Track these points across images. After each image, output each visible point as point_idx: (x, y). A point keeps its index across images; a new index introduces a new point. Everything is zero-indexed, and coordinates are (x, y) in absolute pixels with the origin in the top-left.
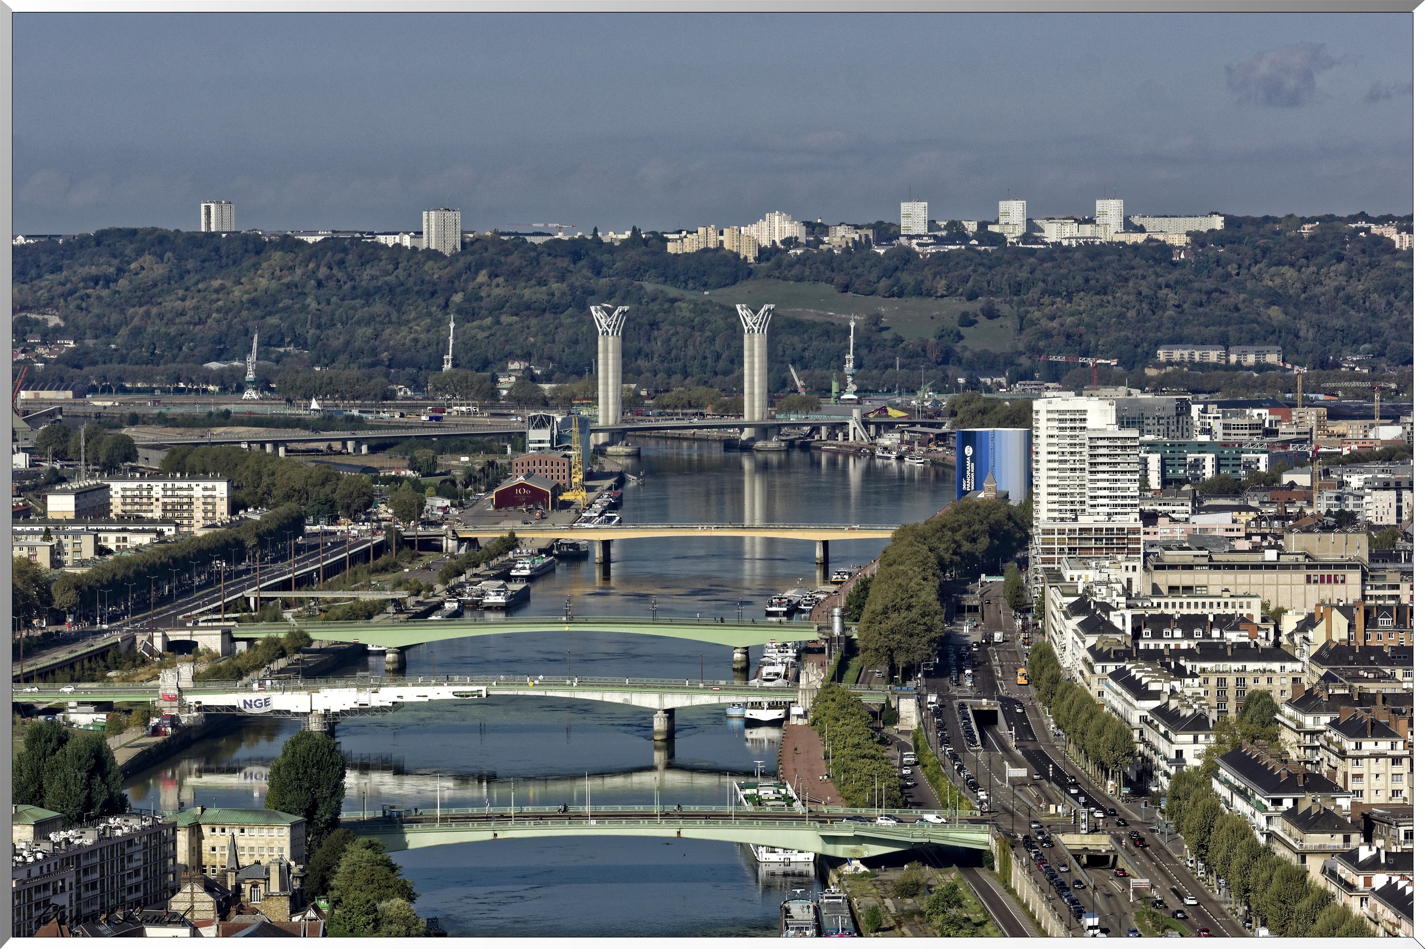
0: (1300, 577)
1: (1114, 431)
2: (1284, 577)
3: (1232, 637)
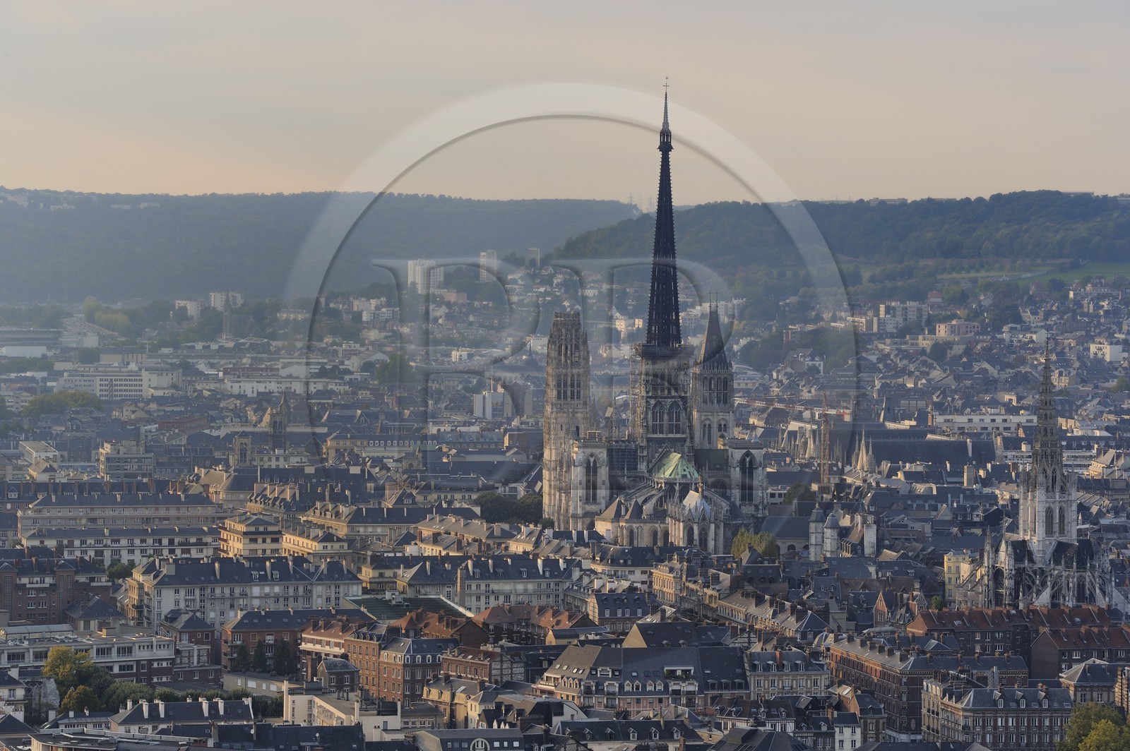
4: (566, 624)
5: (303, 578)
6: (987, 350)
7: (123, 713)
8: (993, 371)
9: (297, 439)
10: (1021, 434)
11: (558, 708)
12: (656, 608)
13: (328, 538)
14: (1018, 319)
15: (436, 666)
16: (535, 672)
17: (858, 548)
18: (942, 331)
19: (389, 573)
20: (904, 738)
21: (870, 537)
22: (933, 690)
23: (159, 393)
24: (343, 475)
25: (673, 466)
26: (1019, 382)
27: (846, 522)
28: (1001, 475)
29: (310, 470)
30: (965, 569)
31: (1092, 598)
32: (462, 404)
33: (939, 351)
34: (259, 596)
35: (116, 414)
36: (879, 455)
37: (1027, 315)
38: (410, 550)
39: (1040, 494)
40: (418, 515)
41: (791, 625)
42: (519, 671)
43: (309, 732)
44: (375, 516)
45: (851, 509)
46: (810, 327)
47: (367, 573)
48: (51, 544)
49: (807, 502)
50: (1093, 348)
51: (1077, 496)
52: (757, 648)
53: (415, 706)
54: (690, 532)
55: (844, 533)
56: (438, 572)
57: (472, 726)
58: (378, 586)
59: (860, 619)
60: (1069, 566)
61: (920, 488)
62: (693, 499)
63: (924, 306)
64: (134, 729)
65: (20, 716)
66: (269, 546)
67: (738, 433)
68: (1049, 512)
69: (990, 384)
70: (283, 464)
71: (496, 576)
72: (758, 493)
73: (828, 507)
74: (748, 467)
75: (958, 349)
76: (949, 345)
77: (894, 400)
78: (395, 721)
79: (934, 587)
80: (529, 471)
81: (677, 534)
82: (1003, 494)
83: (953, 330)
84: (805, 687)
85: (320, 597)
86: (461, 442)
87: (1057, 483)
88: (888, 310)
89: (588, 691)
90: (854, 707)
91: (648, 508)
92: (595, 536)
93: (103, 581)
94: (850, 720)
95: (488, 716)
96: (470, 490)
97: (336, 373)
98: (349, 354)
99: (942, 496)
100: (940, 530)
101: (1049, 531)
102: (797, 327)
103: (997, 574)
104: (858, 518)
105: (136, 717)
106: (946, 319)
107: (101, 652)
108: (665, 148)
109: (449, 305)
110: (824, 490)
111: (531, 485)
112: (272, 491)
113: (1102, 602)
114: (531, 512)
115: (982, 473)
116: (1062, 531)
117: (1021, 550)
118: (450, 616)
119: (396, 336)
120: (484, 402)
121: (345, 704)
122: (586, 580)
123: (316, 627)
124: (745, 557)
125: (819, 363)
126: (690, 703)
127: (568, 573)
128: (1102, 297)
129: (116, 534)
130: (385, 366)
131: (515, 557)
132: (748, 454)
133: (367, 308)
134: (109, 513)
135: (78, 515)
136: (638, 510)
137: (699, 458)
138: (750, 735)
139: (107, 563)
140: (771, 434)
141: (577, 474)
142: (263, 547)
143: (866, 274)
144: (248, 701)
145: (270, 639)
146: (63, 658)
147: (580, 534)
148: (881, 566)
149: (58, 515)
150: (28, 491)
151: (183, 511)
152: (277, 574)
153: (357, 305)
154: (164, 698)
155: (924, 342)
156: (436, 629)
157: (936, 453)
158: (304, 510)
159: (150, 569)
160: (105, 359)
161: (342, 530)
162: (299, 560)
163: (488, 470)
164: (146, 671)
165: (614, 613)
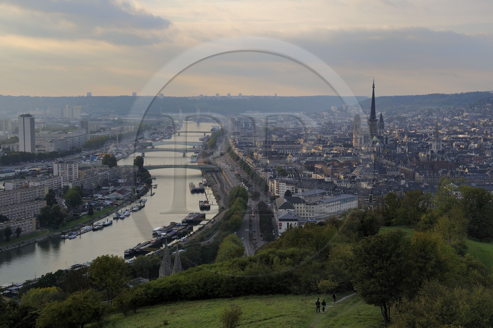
1: (238, 121)
4: (357, 164)
5: (315, 156)
6: (427, 119)
7: (288, 176)
8: (428, 123)
9: (314, 134)
10: (432, 133)
11: (356, 177)
12: (371, 161)
13: (319, 150)
14: (432, 114)
15: (336, 170)
16: (352, 171)
17: (405, 151)
18: (419, 116)
19: (328, 155)
20: (412, 182)
21: (407, 150)
22: (417, 174)
23: (292, 127)
24: (321, 140)
25: (375, 138)
26: (432, 125)
27: (403, 147)
28: (429, 140)
29: (316, 139)
30: (423, 155)
31: (444, 159)
32: (340, 129)
33: (419, 120)
34: (308, 159)
35: (286, 131)
36: (408, 137)
37: (433, 114)
38: (332, 152)
39: (436, 143)
40: (333, 146)
41: (394, 164)
42: (349, 171)
43: (316, 180)
44: (326, 146)
45: (404, 145)
46: (397, 116)
47: (325, 155)
48: (277, 150)
49: (396, 144)
50: (444, 119)
51: (442, 143)
52: (388, 167)
53: (333, 176)
54: (377, 149)
55: (402, 149)
56: (336, 155)
57: (342, 179)
58: (327, 157)
59: (405, 163)
60: (440, 154)
61: (415, 142)
62: (378, 144)
63: (416, 112)
64: (289, 179)
65: (273, 176)
66: (310, 151)
67: (385, 133)
68: (437, 146)
69: (427, 125)
70: (312, 138)
71: (345, 156)
72: (388, 143)
73: (400, 145)
74: (387, 139)
75: (422, 119)
76: (420, 119)
77: (411, 128)
78: (330, 178)
79: (418, 158)
80: (351, 140)
81: (375, 149)
82: (429, 143)
83: (421, 116)
84: (396, 174)
85: (318, 159)
86: (340, 135)
87: (438, 141)
88: (410, 113)
89: (360, 174)
90: (404, 177)
91: (370, 145)
92: (361, 149)
93: (285, 156)
94: (403, 179)
95: (344, 178)
96: (341, 142)
97: (320, 124)
98: (322, 121)
99: (419, 143)
100: (419, 148)
101: (437, 149)
102: (395, 116)
103: (428, 156)
104: (405, 147)
105: (290, 177)
106: (419, 115)
107: (284, 167)
108: (374, 87)
109: (338, 113)
110: (399, 142)
111: (351, 142)
112: (310, 142)
113: (446, 160)
114: (351, 146)
115: (426, 139)
116: (439, 149)
117: (432, 152)
118: (338, 162)
119: (330, 118)
120: (343, 129)
121: (321, 175)
122: (360, 157)
123: (317, 164)
124: (386, 153)
125: (398, 122)
126: (377, 176)
127: (357, 155)
128: (446, 111)
129: (286, 149)
130: (328, 123)
131: (349, 153)
132: (387, 137)
133: (325, 114)
134: (285, 146)
135: (281, 146)
136: (369, 145)
137: (379, 137)
138: (387, 181)
139: (285, 153)
140: (390, 133)
141: (359, 140)
142: (309, 151)
143: (406, 107)
144: (307, 175)
145: (310, 165)
146: (279, 168)
147: (359, 149)
148: (409, 154)
149: (278, 146)
150: (273, 142)
151: (296, 146)
152: (311, 155)
153: (323, 113)
154: (294, 174)
155: (416, 118)
156: (336, 164)
157: (418, 136)
158: (315, 145)
159: (291, 154)
160: (284, 122)
161: (321, 148)
162: (314, 153)
163: (345, 139)
164: (291, 170)
165: (365, 162)
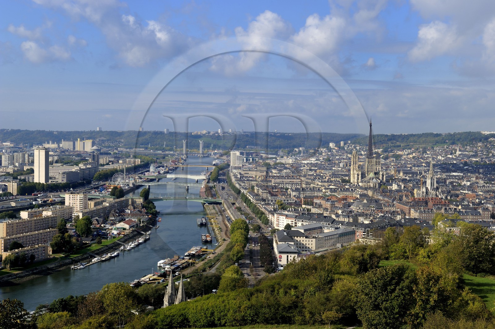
0: (259, 172)
1: (240, 155)
2: (258, 172)
3: (251, 179)
4: (354, 199)
6: (421, 157)
7: (287, 210)
8: (422, 161)
10: (427, 170)
11: (353, 212)
12: (368, 197)
13: (318, 185)
14: (426, 153)
15: (334, 204)
16: (350, 206)
17: (401, 188)
18: (414, 154)
19: (327, 190)
20: (408, 217)
21: (403, 186)
22: (412, 210)
23: (292, 163)
24: (320, 175)
25: (371, 175)
27: (399, 184)
28: (424, 177)
29: (315, 174)
31: (438, 196)
32: (338, 165)
33: (413, 157)
34: (308, 194)
35: (286, 166)
36: (404, 173)
37: (428, 152)
38: (330, 187)
39: (430, 180)
40: (331, 182)
42: (347, 206)
43: (315, 214)
44: (325, 182)
46: (393, 154)
47: (324, 190)
48: (277, 185)
49: (392, 180)
53: (331, 210)
54: (374, 185)
55: (398, 186)
56: (334, 190)
57: (340, 214)
58: (326, 192)
59: (401, 199)
60: (434, 191)
62: (374, 180)
63: (411, 150)
64: (289, 213)
65: (273, 210)
66: (309, 186)
68: (431, 183)
70: (311, 173)
71: (343, 191)
72: (385, 179)
73: (396, 181)
74: (383, 175)
75: (417, 157)
76: (415, 157)
78: (328, 213)
79: (413, 194)
80: (349, 176)
81: (372, 185)
83: (416, 154)
84: (393, 209)
85: (316, 194)
86: (338, 171)
87: (433, 178)
88: (405, 151)
89: (358, 209)
90: (400, 212)
91: (367, 181)
92: (359, 185)
94: (399, 214)
95: (342, 212)
96: (339, 178)
97: (319, 160)
98: (321, 157)
99: (414, 180)
100: (414, 185)
101: (431, 186)
102: (391, 153)
103: (423, 192)
104: (401, 183)
105: (289, 211)
106: (415, 152)
107: (284, 201)
108: (371, 126)
109: (336, 150)
110: (395, 179)
112: (309, 177)
113: (440, 197)
114: (349, 181)
115: (420, 177)
116: (433, 186)
117: (427, 189)
118: (337, 197)
119: (328, 154)
120: (341, 165)
121: (320, 210)
122: (358, 192)
123: (316, 198)
125: (394, 159)
126: (374, 211)
128: (440, 149)
129: (286, 184)
130: (326, 159)
131: (347, 188)
132: (383, 173)
134: (285, 180)
135: (281, 180)
137: (375, 174)
138: (383, 216)
139: (285, 188)
140: (387, 170)
141: (356, 176)
143: (402, 145)
144: (306, 209)
145: (309, 200)
146: (279, 201)
147: (357, 185)
148: (404, 191)
149: (278, 180)
150: (273, 177)
152: (310, 190)
153: (322, 150)
154: (293, 208)
155: (411, 156)
156: (334, 199)
157: (413, 173)
158: (314, 180)
159: (291, 189)
161: (320, 184)
162: (313, 188)
163: (342, 175)
164: (291, 204)
165: (362, 197)
